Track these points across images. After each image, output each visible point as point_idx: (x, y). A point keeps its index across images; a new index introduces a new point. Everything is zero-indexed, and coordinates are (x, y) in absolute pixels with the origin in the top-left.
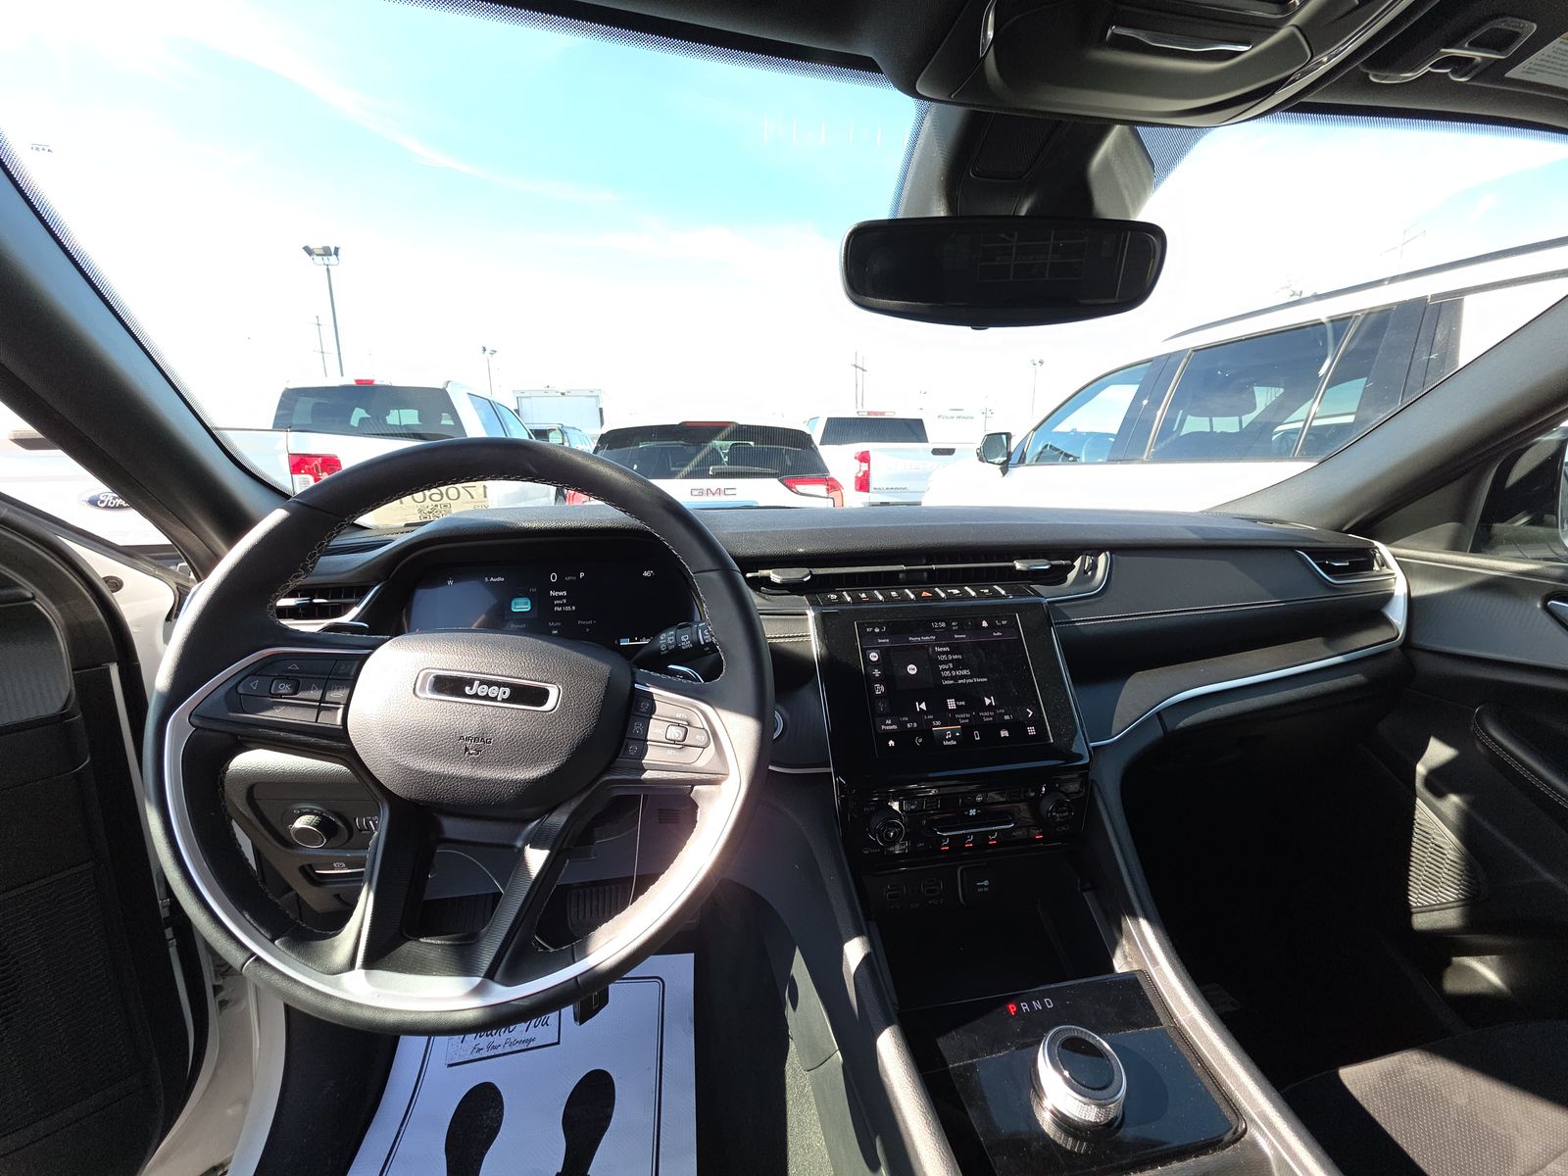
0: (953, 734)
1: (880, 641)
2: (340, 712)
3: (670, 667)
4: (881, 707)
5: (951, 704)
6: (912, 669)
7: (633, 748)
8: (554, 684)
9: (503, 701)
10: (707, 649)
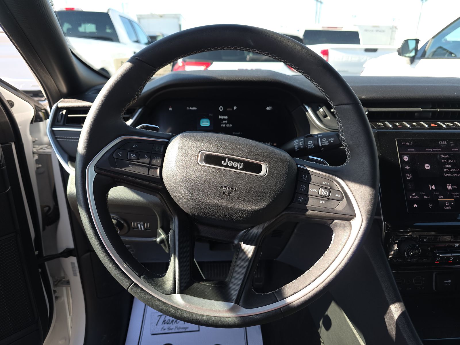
0: (450, 202)
1: (409, 150)
2: (158, 170)
3: (309, 157)
4: (410, 186)
5: (449, 187)
6: (427, 167)
7: (301, 199)
8: (264, 162)
9: (241, 169)
10: (323, 149)
